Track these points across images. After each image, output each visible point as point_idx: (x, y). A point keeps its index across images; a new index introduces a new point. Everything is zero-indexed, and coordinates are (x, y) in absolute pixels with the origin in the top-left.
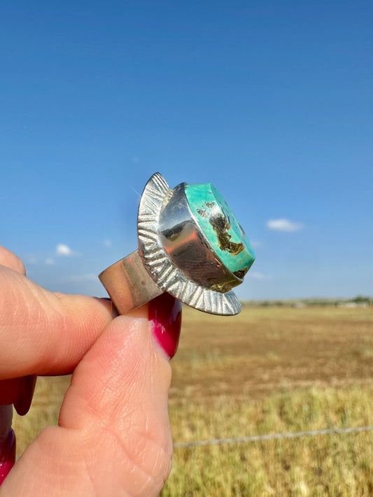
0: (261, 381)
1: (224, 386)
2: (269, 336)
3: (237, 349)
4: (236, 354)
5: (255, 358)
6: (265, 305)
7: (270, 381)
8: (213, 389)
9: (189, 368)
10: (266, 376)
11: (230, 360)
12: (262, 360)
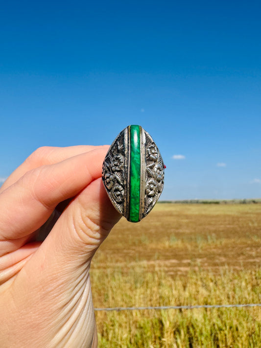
0: (251, 257)
1: (223, 259)
2: (250, 224)
3: (228, 234)
4: (228, 237)
5: (244, 240)
6: (244, 202)
7: (257, 257)
8: (217, 261)
9: (197, 247)
10: (254, 253)
11: (224, 241)
12: (249, 242)
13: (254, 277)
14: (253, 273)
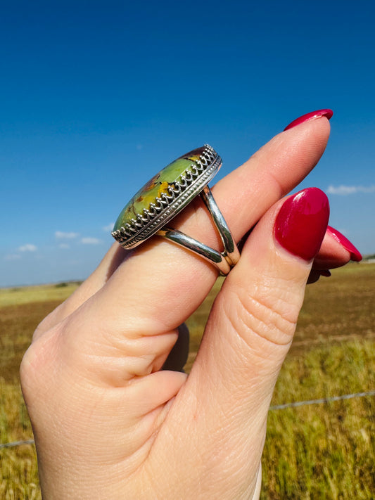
13: (301, 366)
14: (301, 360)
